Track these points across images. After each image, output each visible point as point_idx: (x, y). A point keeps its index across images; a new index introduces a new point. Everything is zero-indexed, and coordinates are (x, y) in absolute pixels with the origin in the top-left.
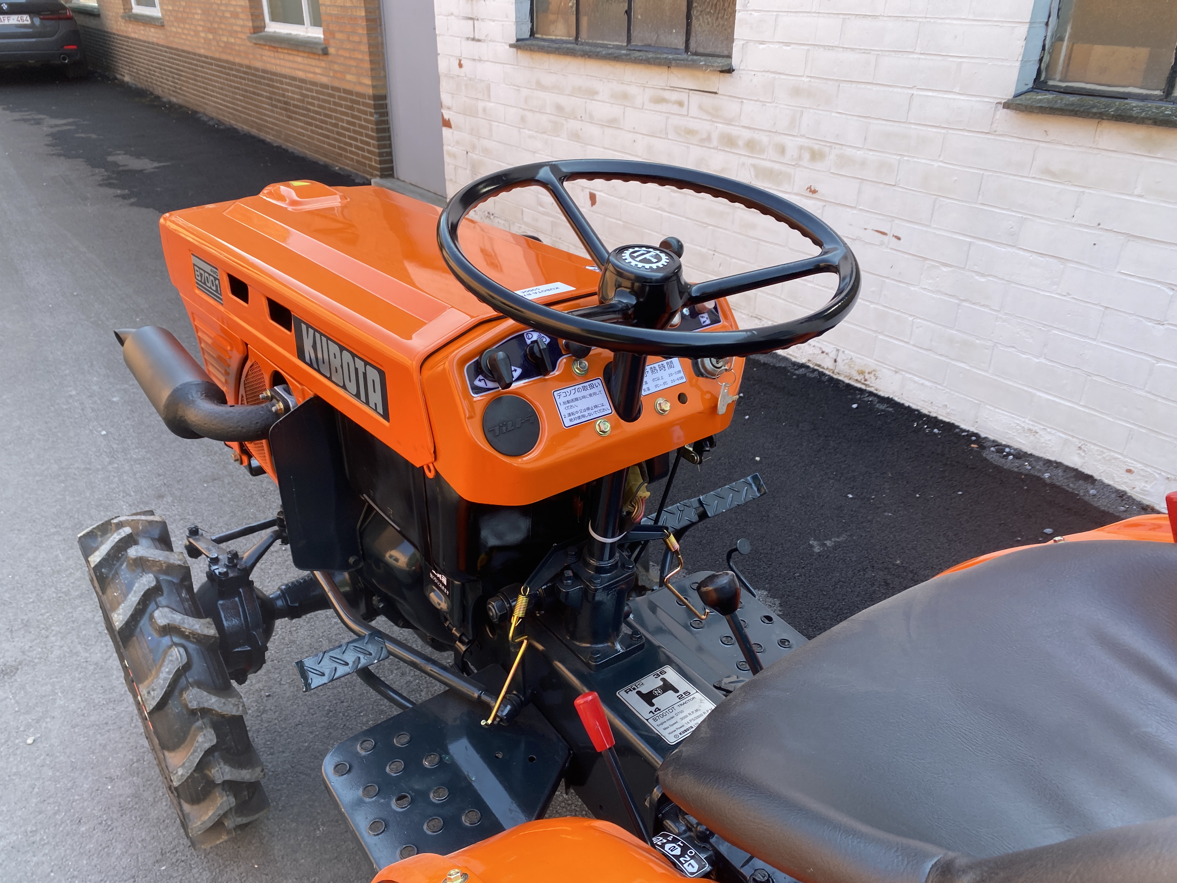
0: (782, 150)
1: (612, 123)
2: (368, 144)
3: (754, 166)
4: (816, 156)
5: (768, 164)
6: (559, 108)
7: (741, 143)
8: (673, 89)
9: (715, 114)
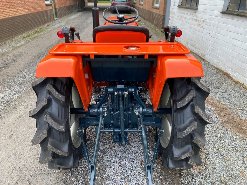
0: (201, 21)
1: (185, 18)
2: (161, 23)
3: (198, 24)
4: (204, 21)
5: (199, 23)
6: (181, 16)
7: (197, 20)
8: (192, 12)
9: (196, 16)
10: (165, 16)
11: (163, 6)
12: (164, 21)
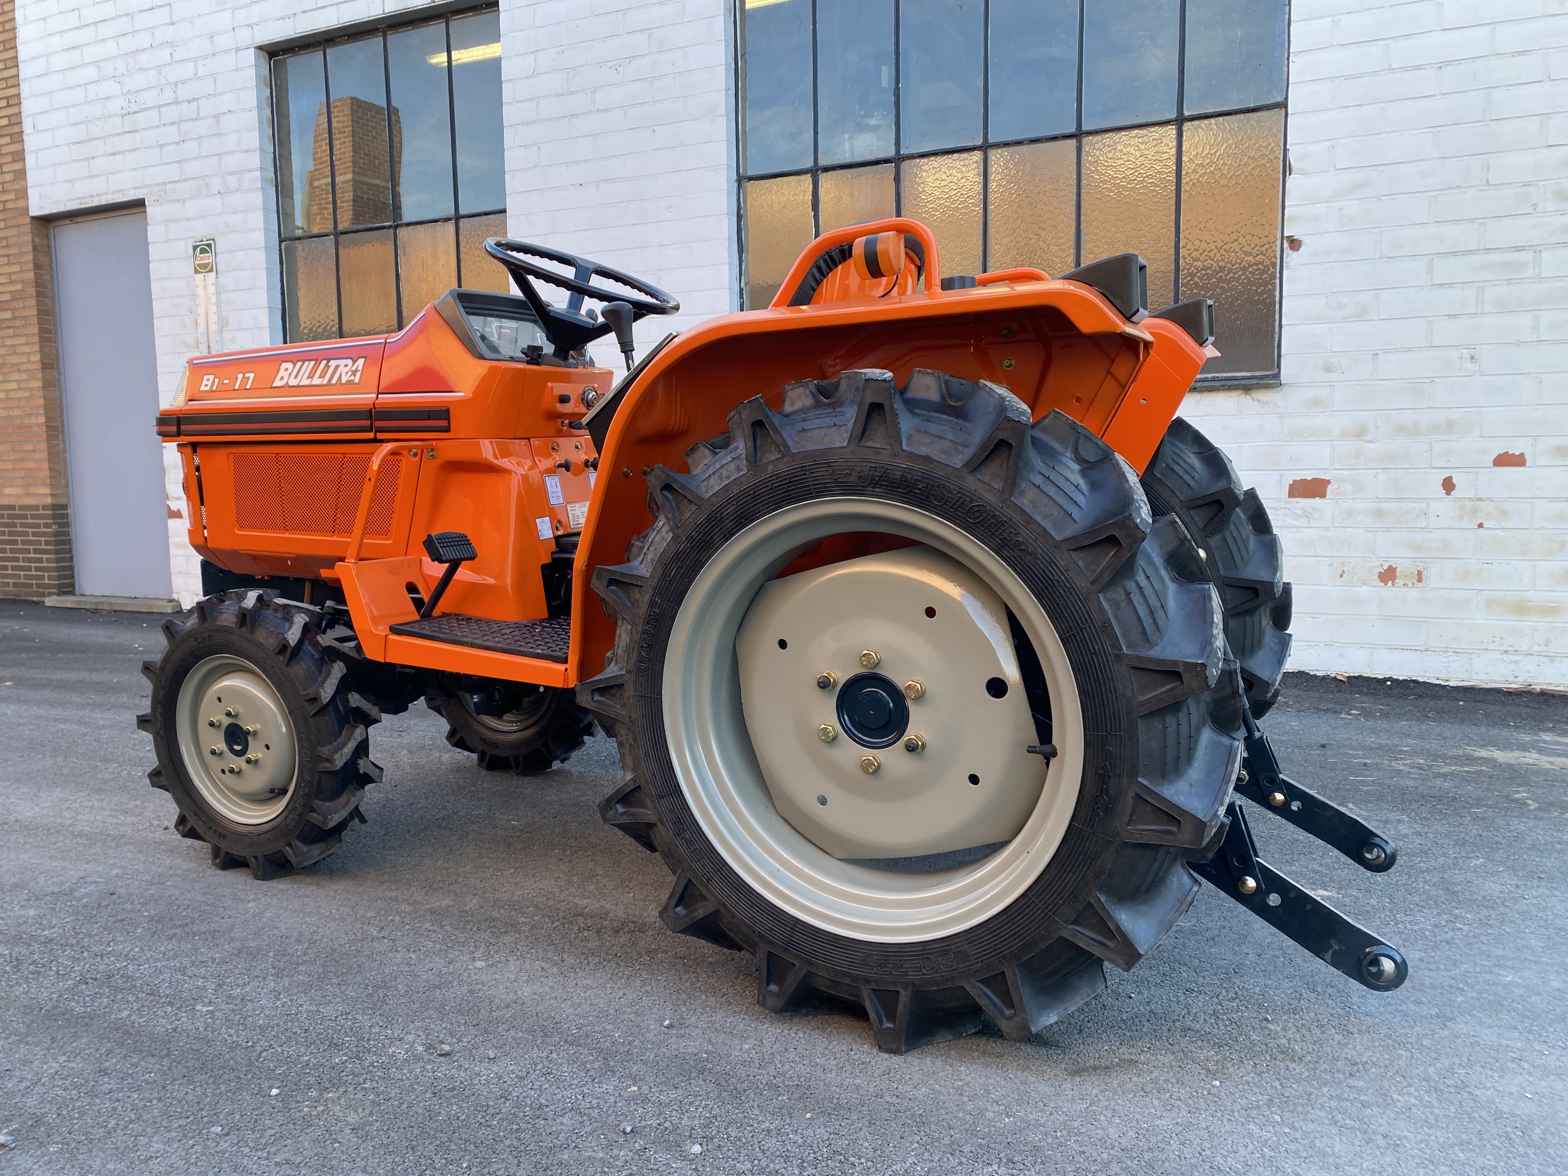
2: (41, 560)
10: (65, 507)
11: (43, 446)
12: (69, 542)
